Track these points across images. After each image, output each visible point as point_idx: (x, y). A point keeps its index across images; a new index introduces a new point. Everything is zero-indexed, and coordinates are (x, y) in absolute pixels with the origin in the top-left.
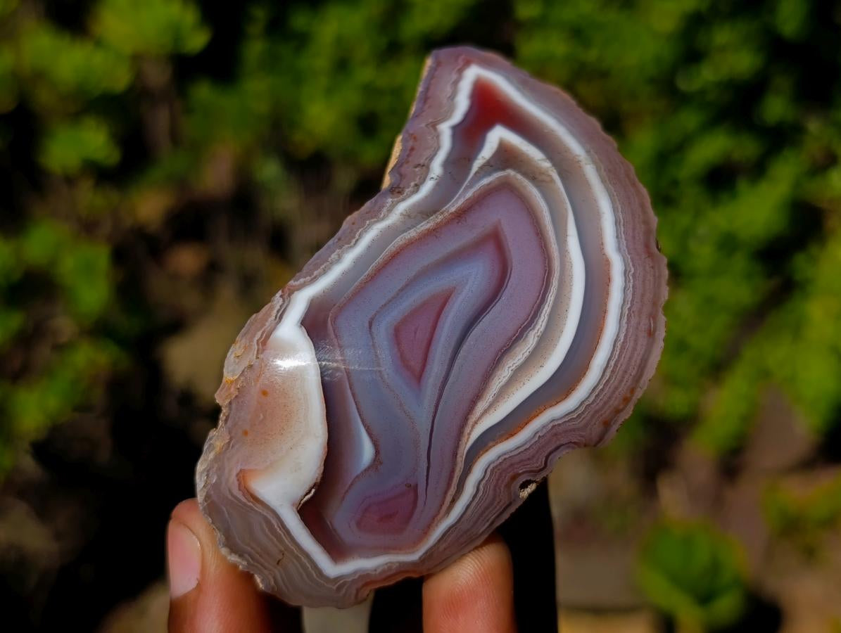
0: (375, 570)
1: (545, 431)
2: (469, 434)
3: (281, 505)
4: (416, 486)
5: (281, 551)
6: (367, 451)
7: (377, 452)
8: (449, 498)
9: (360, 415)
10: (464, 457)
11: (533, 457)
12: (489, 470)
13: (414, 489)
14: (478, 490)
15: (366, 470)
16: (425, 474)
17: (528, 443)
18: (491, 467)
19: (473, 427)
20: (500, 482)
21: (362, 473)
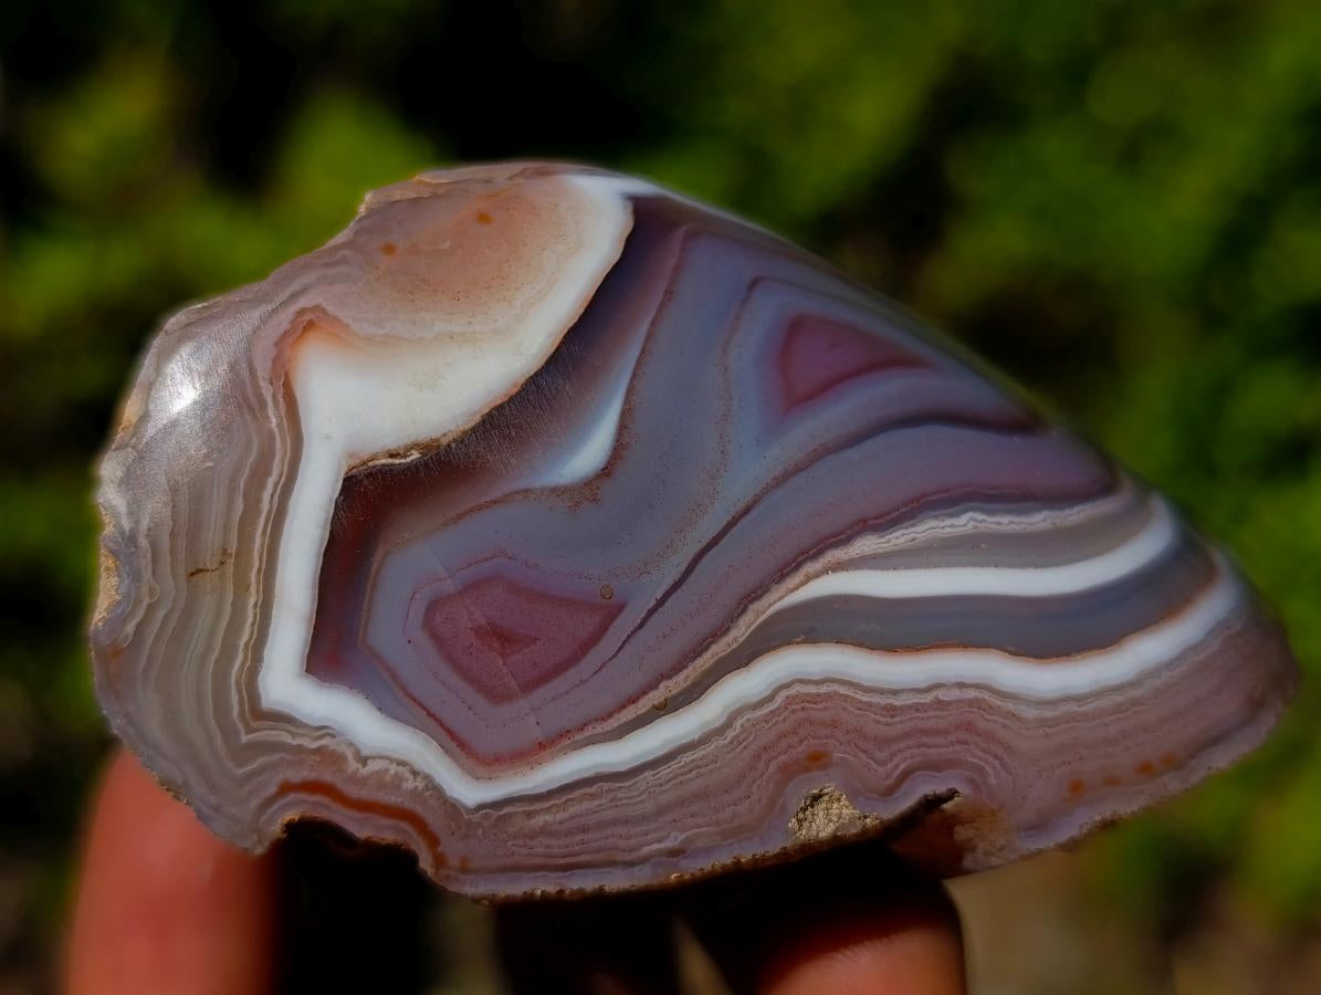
0: (364, 761)
1: (956, 694)
2: (808, 579)
3: (327, 437)
4: (621, 608)
5: (225, 551)
6: (589, 452)
7: (606, 472)
8: (656, 697)
9: (634, 375)
10: (763, 618)
11: (889, 741)
12: (784, 693)
13: (611, 611)
14: (728, 724)
15: (558, 491)
16: (659, 595)
17: (904, 696)
18: (792, 691)
19: (825, 571)
20: (784, 744)
21: (542, 490)
